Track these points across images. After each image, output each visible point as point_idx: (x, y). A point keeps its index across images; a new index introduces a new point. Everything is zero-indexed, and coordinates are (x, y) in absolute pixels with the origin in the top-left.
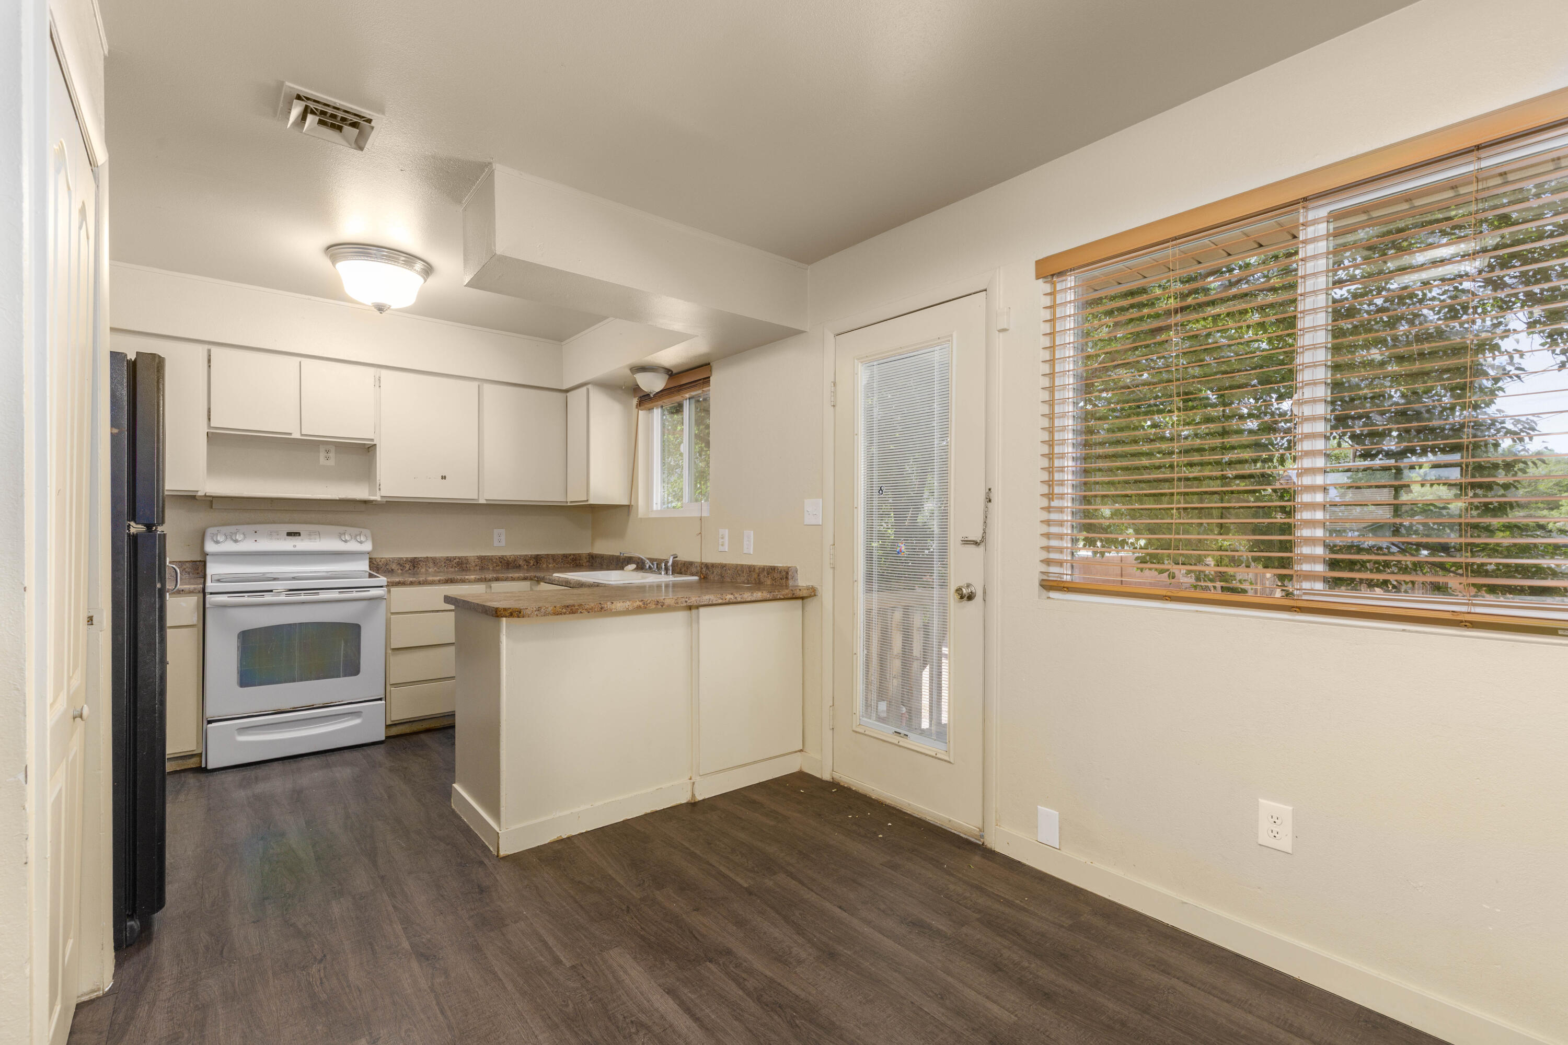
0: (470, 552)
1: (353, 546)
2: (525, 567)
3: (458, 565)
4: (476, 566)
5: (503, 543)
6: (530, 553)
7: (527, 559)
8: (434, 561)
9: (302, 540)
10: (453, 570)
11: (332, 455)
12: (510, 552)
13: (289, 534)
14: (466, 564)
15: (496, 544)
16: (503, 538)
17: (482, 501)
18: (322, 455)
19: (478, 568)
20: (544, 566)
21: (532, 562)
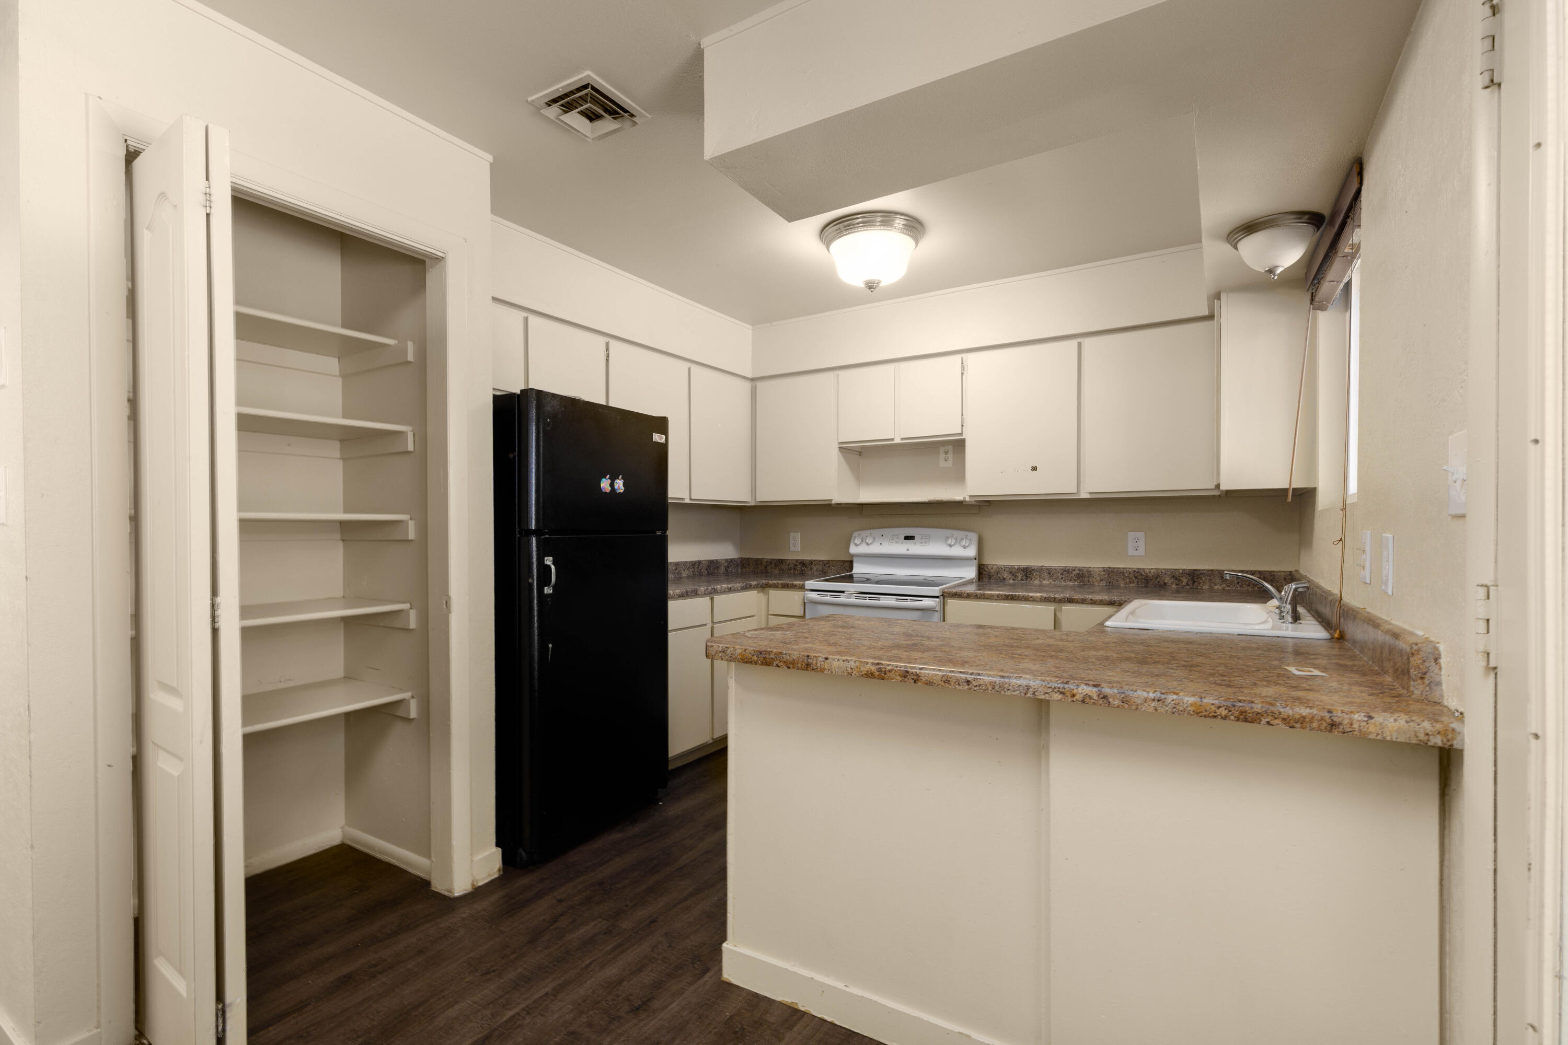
0: (1095, 563)
1: (957, 551)
2: (1174, 586)
3: (1079, 578)
4: (1102, 580)
5: (1141, 552)
6: (1184, 567)
7: (1176, 576)
8: (1050, 572)
9: (915, 543)
10: (1071, 583)
11: (950, 456)
12: (1149, 565)
13: (907, 538)
14: (1089, 577)
15: (1131, 552)
16: (1141, 544)
17: (1084, 495)
18: (942, 456)
19: (1103, 583)
20: (1206, 587)
21: (1185, 580)
